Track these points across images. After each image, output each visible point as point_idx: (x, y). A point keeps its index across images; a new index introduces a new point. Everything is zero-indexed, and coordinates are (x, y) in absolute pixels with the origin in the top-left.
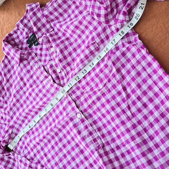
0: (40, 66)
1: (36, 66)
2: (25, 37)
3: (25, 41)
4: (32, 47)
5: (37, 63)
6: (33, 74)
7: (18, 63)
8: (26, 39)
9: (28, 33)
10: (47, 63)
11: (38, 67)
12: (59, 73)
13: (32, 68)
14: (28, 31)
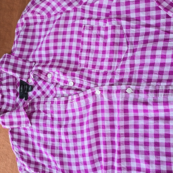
0: (51, 102)
1: (47, 105)
2: (15, 96)
3: (18, 99)
4: (29, 97)
5: (46, 102)
6: (51, 115)
7: (28, 123)
8: (17, 98)
9: (15, 89)
10: (55, 92)
11: (51, 103)
12: (74, 85)
13: (45, 112)
14: (14, 87)
